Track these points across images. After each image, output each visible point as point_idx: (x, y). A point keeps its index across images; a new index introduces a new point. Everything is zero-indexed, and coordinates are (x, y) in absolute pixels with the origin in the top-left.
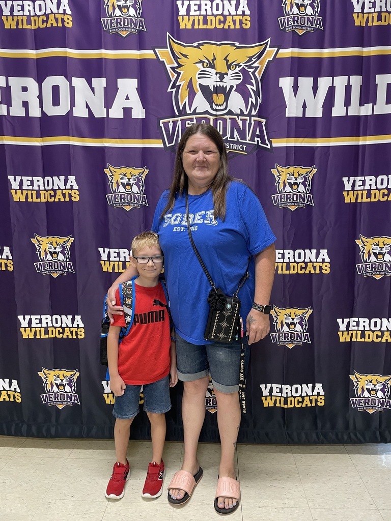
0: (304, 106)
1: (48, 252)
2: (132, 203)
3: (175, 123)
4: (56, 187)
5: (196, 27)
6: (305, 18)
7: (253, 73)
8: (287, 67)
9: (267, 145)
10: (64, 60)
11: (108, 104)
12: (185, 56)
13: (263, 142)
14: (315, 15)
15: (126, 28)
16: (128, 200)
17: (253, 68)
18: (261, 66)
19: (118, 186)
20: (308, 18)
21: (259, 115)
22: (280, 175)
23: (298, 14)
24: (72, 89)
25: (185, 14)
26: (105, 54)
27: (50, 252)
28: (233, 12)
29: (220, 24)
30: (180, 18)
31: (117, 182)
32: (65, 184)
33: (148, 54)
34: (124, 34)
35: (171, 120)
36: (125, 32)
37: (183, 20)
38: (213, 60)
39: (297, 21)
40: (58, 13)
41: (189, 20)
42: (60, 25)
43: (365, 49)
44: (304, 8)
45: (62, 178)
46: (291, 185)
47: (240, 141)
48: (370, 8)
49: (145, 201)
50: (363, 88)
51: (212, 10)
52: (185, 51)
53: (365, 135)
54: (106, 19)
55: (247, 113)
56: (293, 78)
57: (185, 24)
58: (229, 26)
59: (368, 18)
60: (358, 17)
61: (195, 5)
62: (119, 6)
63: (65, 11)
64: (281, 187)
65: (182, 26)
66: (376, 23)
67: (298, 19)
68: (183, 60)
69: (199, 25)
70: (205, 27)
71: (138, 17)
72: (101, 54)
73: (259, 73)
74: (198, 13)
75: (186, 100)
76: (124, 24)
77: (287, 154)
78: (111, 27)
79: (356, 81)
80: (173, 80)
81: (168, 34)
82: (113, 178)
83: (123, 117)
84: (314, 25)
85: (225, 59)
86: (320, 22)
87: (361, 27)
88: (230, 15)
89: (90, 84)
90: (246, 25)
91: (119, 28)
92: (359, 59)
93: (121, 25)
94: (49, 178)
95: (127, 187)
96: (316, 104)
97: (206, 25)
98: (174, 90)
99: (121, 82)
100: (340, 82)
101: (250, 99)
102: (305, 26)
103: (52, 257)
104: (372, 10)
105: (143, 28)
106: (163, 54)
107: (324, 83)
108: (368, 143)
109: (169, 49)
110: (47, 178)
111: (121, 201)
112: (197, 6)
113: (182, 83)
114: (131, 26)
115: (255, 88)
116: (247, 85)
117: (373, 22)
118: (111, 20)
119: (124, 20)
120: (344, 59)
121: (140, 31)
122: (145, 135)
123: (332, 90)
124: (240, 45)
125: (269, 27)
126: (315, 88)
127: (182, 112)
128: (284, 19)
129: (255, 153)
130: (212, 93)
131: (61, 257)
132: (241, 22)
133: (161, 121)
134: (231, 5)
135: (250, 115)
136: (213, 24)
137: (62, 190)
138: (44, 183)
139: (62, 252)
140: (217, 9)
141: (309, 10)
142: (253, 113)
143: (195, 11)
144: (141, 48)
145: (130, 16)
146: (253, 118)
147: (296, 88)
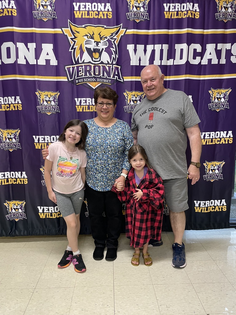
0: (140, 60)
1: (7, 138)
2: (51, 111)
3: (73, 68)
4: (10, 103)
5: (84, 17)
6: (140, 14)
7: (114, 42)
8: (131, 39)
9: (121, 80)
10: (12, 33)
11: (37, 57)
12: (78, 32)
13: (119, 78)
14: (145, 12)
15: (46, 17)
16: (49, 109)
17: (114, 39)
18: (118, 38)
19: (43, 101)
20: (142, 14)
21: (117, 64)
22: (128, 96)
23: (136, 11)
24: (17, 49)
25: (78, 10)
26: (35, 30)
27: (8, 138)
28: (103, 10)
29: (96, 16)
30: (75, 12)
31: (43, 100)
32: (15, 101)
33: (58, 31)
34: (45, 20)
35: (71, 66)
36: (45, 19)
37: (76, 13)
38: (93, 35)
39: (136, 15)
40: (9, 8)
41: (80, 13)
42: (10, 14)
43: (170, 31)
44: (139, 8)
45: (13, 97)
46: (133, 101)
47: (108, 77)
48: (173, 9)
49: (58, 110)
50: (169, 51)
51: (92, 8)
52: (78, 30)
53: (170, 75)
54: (35, 11)
55: (110, 63)
56: (134, 45)
57: (77, 15)
58: (101, 17)
59: (172, 14)
60: (167, 13)
61: (83, 5)
62: (42, 5)
63: (12, 7)
64: (129, 102)
65: (76, 17)
66: (175, 17)
67: (136, 14)
68: (77, 35)
69: (85, 16)
70: (88, 17)
71: (52, 11)
72: (33, 30)
73: (117, 42)
74: (84, 9)
75: (79, 55)
76: (45, 15)
77: (131, 85)
78: (38, 16)
79: (165, 47)
80: (72, 45)
81: (69, 20)
82: (40, 97)
83: (45, 64)
84: (145, 17)
85: (99, 34)
86: (147, 16)
87: (168, 19)
88: (101, 11)
89: (27, 46)
90: (110, 16)
91: (43, 16)
92: (167, 36)
93: (43, 15)
94: (6, 98)
95: (48, 102)
96: (146, 59)
97: (89, 16)
98: (73, 50)
99: (44, 46)
100: (158, 47)
101: (112, 55)
102: (140, 18)
103: (9, 140)
104: (174, 10)
105: (55, 17)
106: (67, 31)
107: (150, 48)
108: (171, 79)
109: (69, 29)
110: (5, 98)
111: (45, 110)
112: (84, 6)
113: (77, 47)
114: (49, 15)
115: (114, 50)
116: (111, 48)
117: (174, 16)
118: (38, 12)
119: (45, 12)
120: (160, 35)
121: (54, 19)
122: (58, 74)
123: (153, 52)
124: (107, 27)
125: (122, 18)
126: (145, 51)
127: (77, 62)
128: (129, 14)
129: (115, 84)
130: (92, 52)
131: (14, 140)
132: (107, 15)
133: (66, 67)
134: (102, 6)
135: (112, 64)
136: (93, 16)
137: (13, 104)
138: (4, 100)
139: (14, 138)
140: (95, 8)
141: (142, 10)
142: (114, 63)
143: (83, 8)
144: (54, 27)
145: (48, 10)
146: (114, 66)
147: (135, 50)
